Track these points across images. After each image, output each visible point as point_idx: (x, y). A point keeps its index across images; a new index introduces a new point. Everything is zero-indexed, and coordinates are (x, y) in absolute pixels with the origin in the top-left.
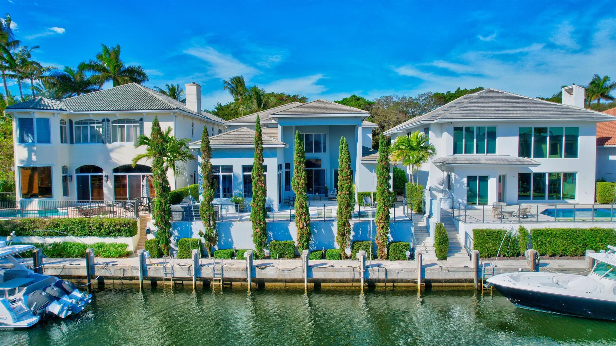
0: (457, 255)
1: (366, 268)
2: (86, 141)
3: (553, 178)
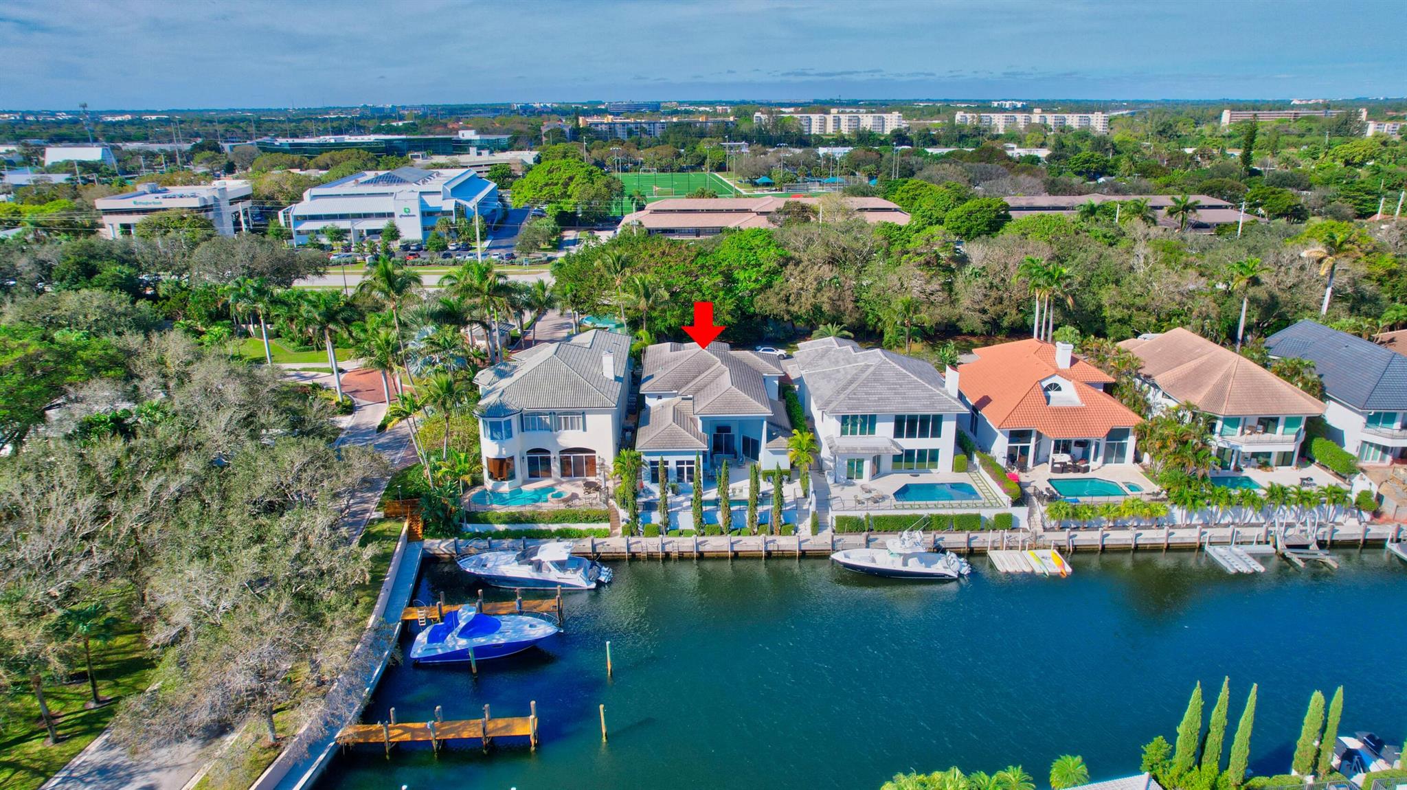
0: (825, 532)
1: (766, 543)
2: (534, 429)
3: (922, 453)
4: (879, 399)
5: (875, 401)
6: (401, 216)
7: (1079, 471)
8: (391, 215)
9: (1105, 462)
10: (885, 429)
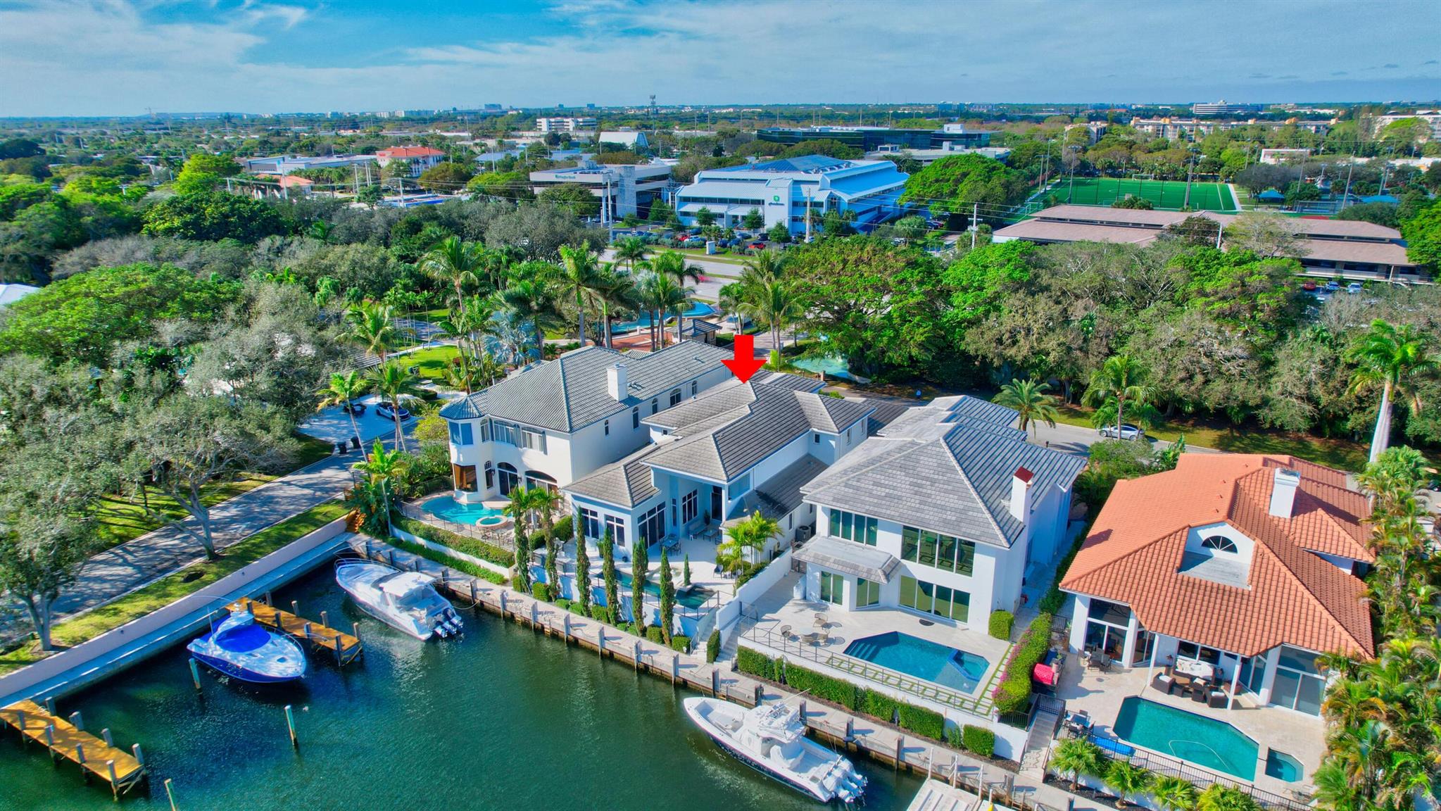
3: (944, 593)
4: (887, 495)
5: (878, 497)
6: (770, 204)
7: (1204, 700)
8: (760, 202)
9: (1275, 700)
10: (889, 543)
